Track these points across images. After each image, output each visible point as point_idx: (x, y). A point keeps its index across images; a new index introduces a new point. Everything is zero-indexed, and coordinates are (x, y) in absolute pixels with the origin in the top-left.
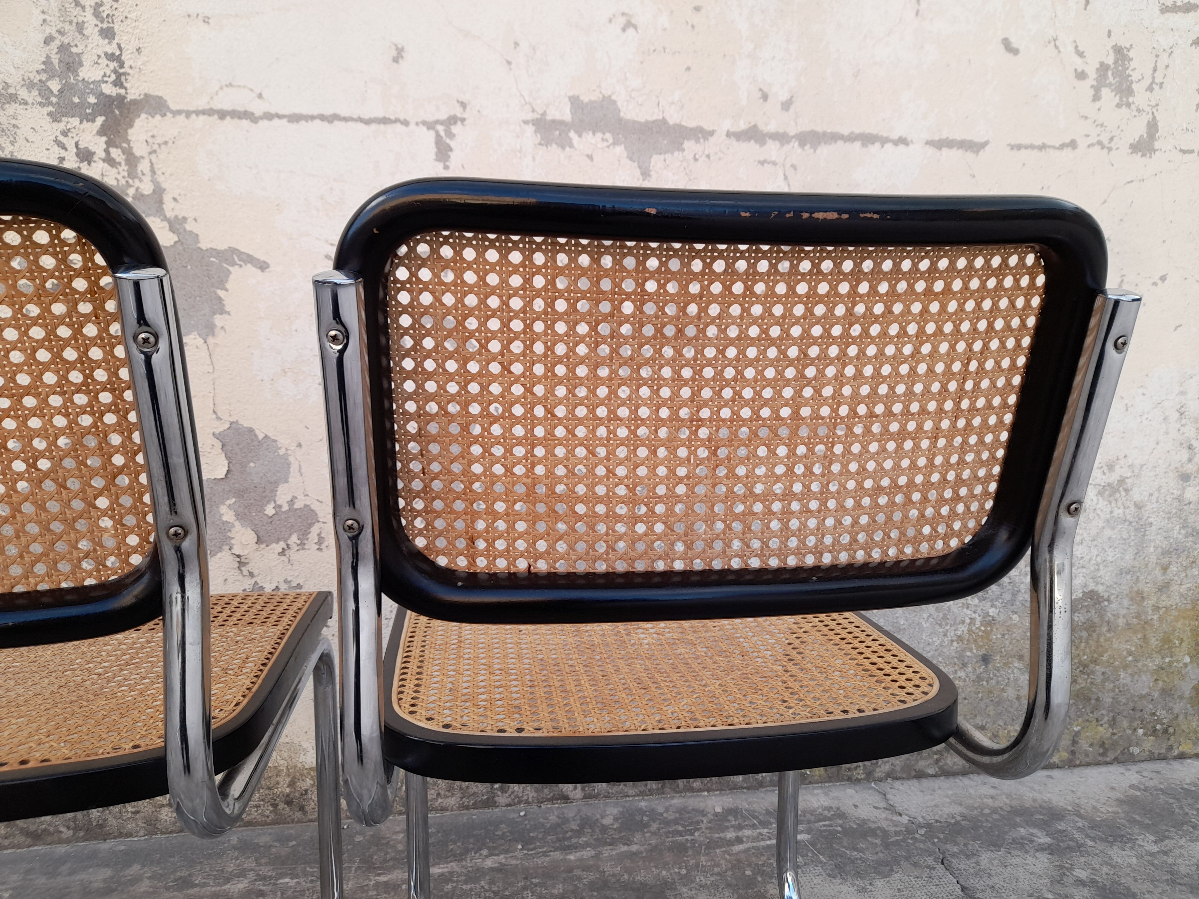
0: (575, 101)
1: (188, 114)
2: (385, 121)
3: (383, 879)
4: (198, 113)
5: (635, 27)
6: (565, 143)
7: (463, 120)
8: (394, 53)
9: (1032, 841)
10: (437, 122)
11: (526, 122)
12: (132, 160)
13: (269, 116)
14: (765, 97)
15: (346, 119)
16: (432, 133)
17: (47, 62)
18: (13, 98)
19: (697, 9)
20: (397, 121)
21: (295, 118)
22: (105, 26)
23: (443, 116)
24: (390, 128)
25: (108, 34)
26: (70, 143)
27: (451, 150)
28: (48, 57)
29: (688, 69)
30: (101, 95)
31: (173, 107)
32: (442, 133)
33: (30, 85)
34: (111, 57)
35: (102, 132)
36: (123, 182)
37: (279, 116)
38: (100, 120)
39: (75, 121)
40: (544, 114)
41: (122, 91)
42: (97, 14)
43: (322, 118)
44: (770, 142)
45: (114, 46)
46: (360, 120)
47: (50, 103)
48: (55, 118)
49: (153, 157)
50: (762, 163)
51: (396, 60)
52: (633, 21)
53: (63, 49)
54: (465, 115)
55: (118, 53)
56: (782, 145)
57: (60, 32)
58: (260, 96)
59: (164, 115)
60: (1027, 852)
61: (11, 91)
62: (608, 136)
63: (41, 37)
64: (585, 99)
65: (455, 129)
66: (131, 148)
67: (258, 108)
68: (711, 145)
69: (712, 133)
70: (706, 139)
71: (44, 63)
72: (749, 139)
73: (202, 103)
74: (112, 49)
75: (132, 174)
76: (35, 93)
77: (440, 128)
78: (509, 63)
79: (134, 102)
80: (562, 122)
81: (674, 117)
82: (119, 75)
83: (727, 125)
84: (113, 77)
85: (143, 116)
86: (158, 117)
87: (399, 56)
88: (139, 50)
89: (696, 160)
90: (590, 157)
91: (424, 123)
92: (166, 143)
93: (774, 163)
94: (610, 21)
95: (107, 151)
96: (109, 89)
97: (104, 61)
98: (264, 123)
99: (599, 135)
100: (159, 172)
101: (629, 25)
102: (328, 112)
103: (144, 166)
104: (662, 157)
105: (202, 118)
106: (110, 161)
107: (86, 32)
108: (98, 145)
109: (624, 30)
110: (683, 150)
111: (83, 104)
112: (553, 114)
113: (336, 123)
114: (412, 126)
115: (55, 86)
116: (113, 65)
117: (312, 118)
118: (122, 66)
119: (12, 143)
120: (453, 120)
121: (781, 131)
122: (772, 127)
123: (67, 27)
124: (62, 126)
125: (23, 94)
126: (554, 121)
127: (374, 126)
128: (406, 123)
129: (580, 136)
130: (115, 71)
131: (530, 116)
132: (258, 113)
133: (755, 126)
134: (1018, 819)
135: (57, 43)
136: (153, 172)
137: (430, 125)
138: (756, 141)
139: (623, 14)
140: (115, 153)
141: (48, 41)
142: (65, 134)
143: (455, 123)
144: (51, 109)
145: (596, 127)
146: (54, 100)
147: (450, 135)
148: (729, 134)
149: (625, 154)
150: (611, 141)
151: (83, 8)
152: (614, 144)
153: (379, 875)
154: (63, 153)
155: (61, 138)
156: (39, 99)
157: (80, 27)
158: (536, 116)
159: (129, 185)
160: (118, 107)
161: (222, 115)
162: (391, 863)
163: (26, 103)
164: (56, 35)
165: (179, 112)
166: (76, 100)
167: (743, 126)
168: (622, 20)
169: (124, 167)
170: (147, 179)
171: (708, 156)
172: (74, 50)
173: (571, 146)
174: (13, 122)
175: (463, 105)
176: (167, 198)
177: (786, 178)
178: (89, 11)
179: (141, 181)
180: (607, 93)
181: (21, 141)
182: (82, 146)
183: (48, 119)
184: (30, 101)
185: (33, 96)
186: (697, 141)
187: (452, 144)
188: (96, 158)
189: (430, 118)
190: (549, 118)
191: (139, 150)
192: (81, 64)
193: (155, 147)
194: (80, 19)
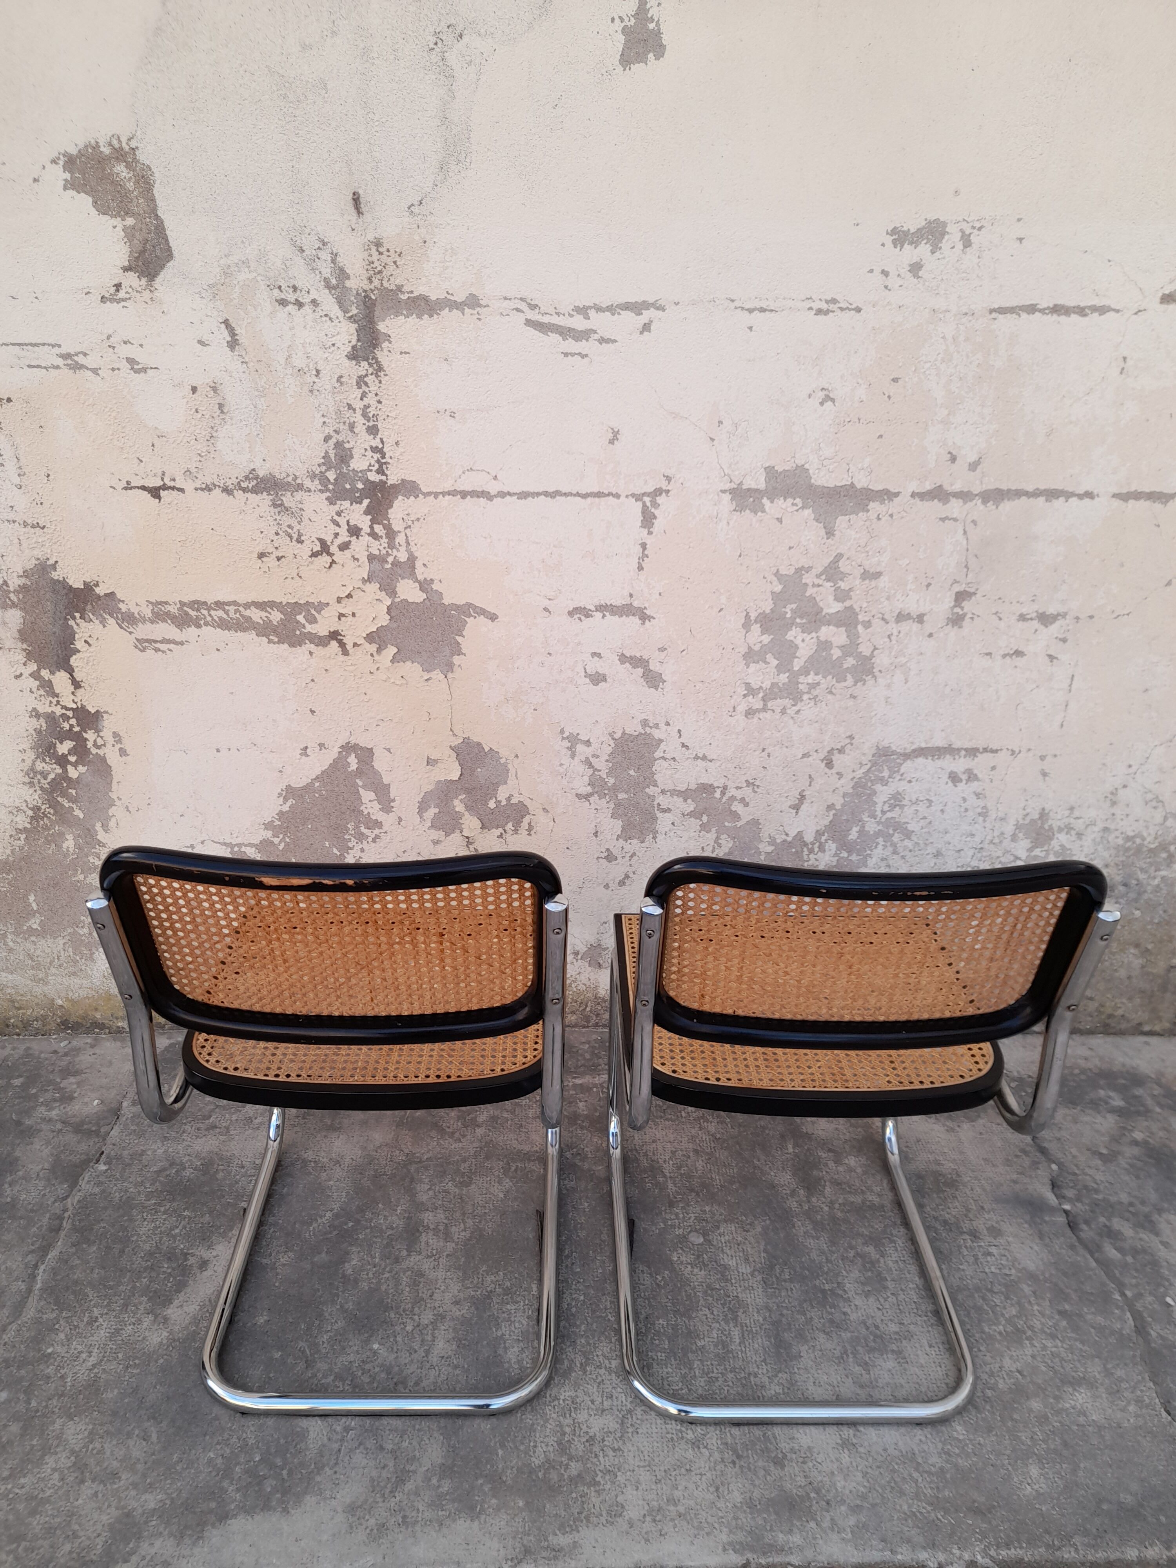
0: (770, 471)
1: (436, 495)
2: (599, 495)
3: (578, 1081)
4: (444, 494)
5: (833, 400)
6: (758, 508)
7: (667, 492)
8: (611, 436)
9: (1107, 1103)
10: (644, 494)
11: (723, 492)
12: (391, 534)
13: (502, 495)
14: (953, 459)
15: (565, 495)
16: (640, 504)
17: (326, 456)
18: (300, 487)
19: (895, 380)
20: (609, 494)
21: (524, 495)
22: (371, 424)
23: (650, 489)
24: (603, 500)
25: (373, 430)
26: (342, 521)
27: (655, 517)
28: (327, 452)
29: (881, 436)
30: (367, 482)
31: (425, 489)
32: (648, 504)
33: (313, 476)
34: (375, 449)
35: (367, 512)
36: (384, 552)
37: (509, 494)
38: (366, 502)
39: (346, 504)
40: (741, 483)
41: (384, 478)
42: (365, 415)
43: (546, 494)
44: (953, 500)
45: (378, 440)
46: (578, 494)
47: (328, 490)
48: (331, 501)
49: (408, 531)
50: (943, 520)
51: (611, 442)
52: (831, 395)
53: (338, 445)
54: (669, 488)
55: (380, 446)
56: (965, 503)
57: (337, 432)
58: (495, 478)
59: (416, 497)
60: (1099, 1112)
61: (299, 481)
62: (798, 501)
63: (322, 437)
64: (779, 468)
65: (659, 500)
66: (390, 524)
67: (493, 488)
68: (894, 506)
69: (897, 494)
70: (890, 500)
71: (324, 458)
72: (933, 498)
73: (448, 486)
74: (376, 443)
75: (391, 545)
76: (317, 482)
77: (647, 499)
78: (712, 440)
79: (393, 486)
80: (756, 490)
81: (861, 482)
82: (381, 466)
83: (913, 486)
84: (377, 466)
85: (400, 498)
86: (412, 498)
87: (615, 437)
88: (397, 443)
89: (879, 519)
90: (780, 520)
91: (633, 495)
92: (418, 519)
93: (955, 520)
94: (810, 396)
95: (371, 527)
96: (373, 477)
97: (369, 453)
98: (498, 500)
99: (790, 501)
100: (412, 544)
101: (828, 398)
102: (551, 489)
103: (400, 539)
104: (847, 517)
105: (447, 497)
106: (373, 535)
107: (356, 430)
108: (364, 523)
109: (822, 404)
110: (868, 511)
111: (354, 489)
112: (750, 483)
113: (558, 498)
114: (623, 498)
115: (331, 475)
116: (377, 456)
117: (538, 494)
118: (383, 457)
119: (299, 523)
120: (659, 492)
121: (966, 490)
122: (957, 487)
123: (342, 427)
124: (336, 508)
125: (308, 483)
126: (749, 490)
127: (589, 500)
128: (617, 496)
129: (772, 502)
130: (378, 461)
131: (728, 486)
132: (493, 492)
133: (940, 486)
134: (1102, 1082)
135: (334, 440)
136: (408, 543)
137: (638, 497)
138: (939, 500)
139: (823, 389)
140: (378, 529)
141: (327, 439)
142: (339, 514)
143: (660, 494)
144: (328, 494)
145: (786, 494)
146: (331, 487)
147: (655, 505)
148: (913, 495)
149: (813, 516)
150: (800, 505)
151: (354, 410)
152: (803, 508)
153: (575, 1078)
154: (337, 530)
155: (336, 517)
156: (320, 487)
157: (352, 427)
158: (733, 486)
159: (388, 554)
160: (380, 491)
161: (464, 494)
162: (582, 1069)
163: (310, 491)
164: (333, 434)
165: (429, 494)
166: (348, 486)
167: (928, 486)
168: (822, 395)
169: (385, 540)
170: (403, 549)
171: (891, 516)
172: (347, 446)
173: (763, 511)
174: (300, 506)
175: (669, 479)
176: (418, 564)
177: (965, 532)
178: (359, 412)
179: (398, 550)
180: (800, 463)
181: (306, 521)
182: (352, 523)
183: (326, 502)
184: (313, 489)
185: (316, 485)
186: (882, 502)
187: (656, 512)
188: (363, 533)
189: (639, 491)
190: (744, 487)
191: (397, 526)
192: (352, 457)
193: (410, 523)
194: (352, 420)
